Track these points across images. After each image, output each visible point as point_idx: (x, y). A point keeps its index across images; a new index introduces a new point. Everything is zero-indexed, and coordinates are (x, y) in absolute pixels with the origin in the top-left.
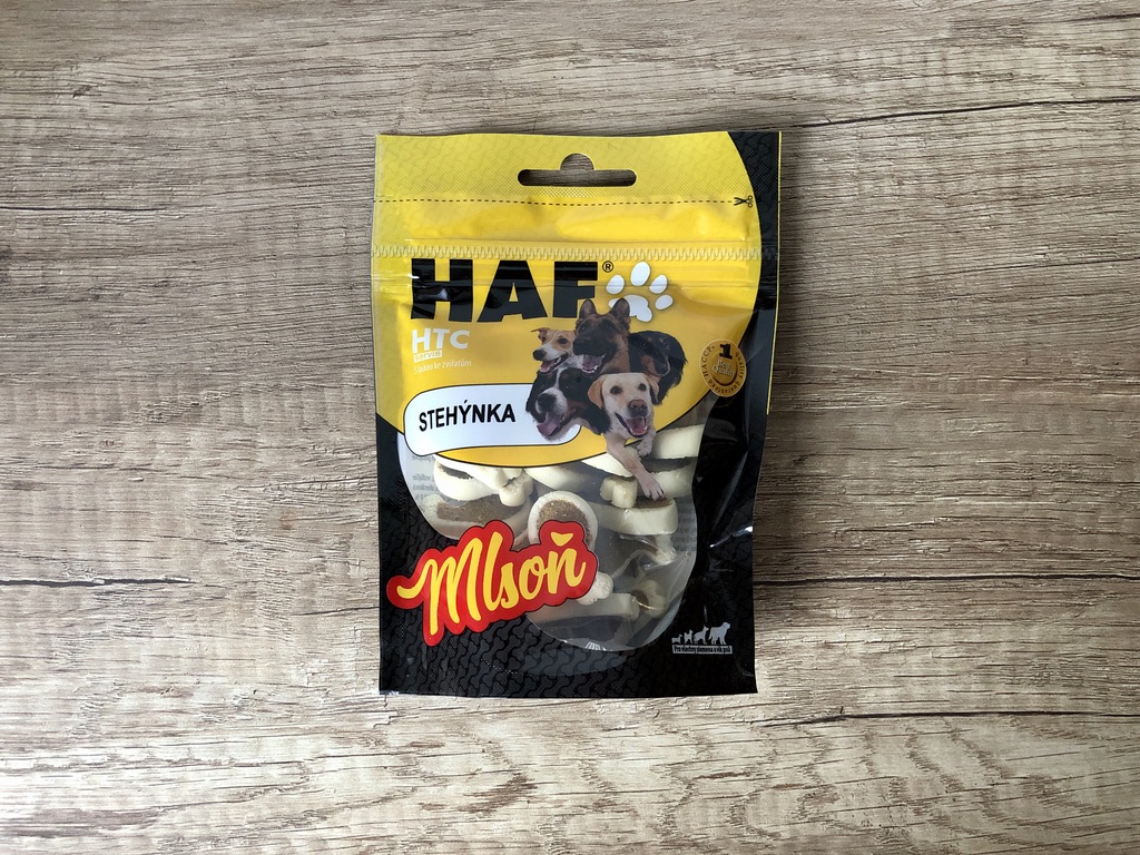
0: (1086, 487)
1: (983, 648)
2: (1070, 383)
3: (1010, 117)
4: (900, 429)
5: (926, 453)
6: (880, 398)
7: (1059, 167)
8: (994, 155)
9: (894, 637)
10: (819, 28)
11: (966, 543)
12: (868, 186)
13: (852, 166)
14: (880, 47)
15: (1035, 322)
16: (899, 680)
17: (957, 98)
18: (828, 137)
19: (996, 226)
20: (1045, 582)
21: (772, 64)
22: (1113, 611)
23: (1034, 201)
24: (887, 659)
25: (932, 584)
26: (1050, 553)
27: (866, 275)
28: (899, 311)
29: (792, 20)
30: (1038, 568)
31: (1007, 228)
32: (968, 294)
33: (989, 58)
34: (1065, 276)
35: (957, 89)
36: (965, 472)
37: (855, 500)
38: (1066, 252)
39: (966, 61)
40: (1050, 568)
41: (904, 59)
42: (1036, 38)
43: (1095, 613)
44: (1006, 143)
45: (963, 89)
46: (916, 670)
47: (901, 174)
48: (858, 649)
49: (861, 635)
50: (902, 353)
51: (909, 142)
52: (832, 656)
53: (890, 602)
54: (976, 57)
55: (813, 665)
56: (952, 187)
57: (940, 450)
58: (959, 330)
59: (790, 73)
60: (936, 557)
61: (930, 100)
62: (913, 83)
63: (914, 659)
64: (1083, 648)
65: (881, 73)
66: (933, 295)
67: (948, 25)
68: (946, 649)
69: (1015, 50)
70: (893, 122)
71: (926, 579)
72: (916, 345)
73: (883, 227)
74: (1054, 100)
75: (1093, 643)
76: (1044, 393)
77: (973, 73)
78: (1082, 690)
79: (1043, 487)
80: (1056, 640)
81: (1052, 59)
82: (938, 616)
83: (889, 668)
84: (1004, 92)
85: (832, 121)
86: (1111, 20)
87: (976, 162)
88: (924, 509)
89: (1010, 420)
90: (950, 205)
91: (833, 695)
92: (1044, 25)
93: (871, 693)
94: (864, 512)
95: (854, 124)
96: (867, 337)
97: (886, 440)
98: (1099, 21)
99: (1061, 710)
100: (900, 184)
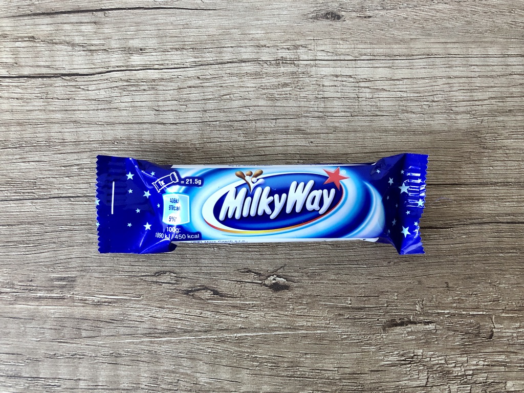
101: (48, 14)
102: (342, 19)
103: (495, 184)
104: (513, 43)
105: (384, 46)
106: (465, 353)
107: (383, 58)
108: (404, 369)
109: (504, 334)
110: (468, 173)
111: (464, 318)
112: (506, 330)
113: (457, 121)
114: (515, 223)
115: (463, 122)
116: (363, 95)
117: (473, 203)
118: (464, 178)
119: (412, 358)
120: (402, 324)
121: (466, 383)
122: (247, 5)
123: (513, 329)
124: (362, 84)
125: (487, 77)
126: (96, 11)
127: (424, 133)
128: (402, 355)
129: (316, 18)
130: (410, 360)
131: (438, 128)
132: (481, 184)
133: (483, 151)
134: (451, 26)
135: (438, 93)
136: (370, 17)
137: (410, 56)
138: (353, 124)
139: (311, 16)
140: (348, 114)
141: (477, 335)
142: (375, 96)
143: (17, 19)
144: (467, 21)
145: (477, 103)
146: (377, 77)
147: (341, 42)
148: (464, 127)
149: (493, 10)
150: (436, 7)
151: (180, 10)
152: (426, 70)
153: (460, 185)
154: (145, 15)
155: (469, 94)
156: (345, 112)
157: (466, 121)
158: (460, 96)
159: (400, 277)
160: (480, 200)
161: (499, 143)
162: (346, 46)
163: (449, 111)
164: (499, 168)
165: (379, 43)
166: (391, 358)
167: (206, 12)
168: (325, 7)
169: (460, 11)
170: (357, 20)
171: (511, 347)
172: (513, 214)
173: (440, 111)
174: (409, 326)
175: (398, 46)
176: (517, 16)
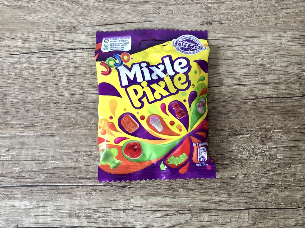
0: (93, 158)
1: (61, 207)
2: (89, 128)
3: (73, 52)
4: (38, 141)
5: (46, 148)
6: (32, 132)
7: (86, 66)
8: (68, 63)
9: (34, 203)
10: (18, 28)
11: (57, 175)
12: (31, 71)
13: (26, 66)
14: (36, 33)
15: (79, 110)
16: (35, 217)
17: (57, 47)
18: (20, 58)
19: (68, 83)
20: (80, 187)
21: (4, 37)
22: (101, 195)
23: (79, 76)
24: (32, 210)
25: (46, 188)
26: (82, 178)
27: (29, 97)
28: (39, 107)
29: (11, 25)
30: (78, 183)
31: (71, 83)
32: (59, 102)
33: (67, 36)
34: (88, 97)
35: (57, 44)
36: (57, 154)
37: (24, 162)
38: (88, 90)
39: (60, 37)
40: (82, 182)
41: (42, 36)
42: (80, 31)
43: (95, 196)
44: (71, 60)
45: (59, 45)
46: (40, 214)
47: (41, 68)
48: (23, 207)
49: (24, 203)
50: (39, 119)
51: (43, 59)
52: (15, 209)
53: (33, 193)
54: (63, 36)
55: (9, 212)
56: (55, 72)
57: (50, 147)
58: (56, 113)
59: (9, 40)
60: (48, 179)
61: (50, 48)
62: (45, 43)
63: (40, 210)
64: (92, 207)
65: (35, 40)
66: (49, 102)
67: (55, 27)
68: (50, 207)
69: (74, 34)
70: (39, 54)
71: (45, 186)
72: (44, 117)
73: (35, 83)
74: (85, 48)
75: (95, 205)
76: (81, 131)
77: (62, 40)
78: (91, 220)
79: (80, 158)
80: (83, 204)
81: (85, 37)
82: (48, 197)
83: (32, 213)
84: (71, 46)
85: (21, 53)
86: (102, 26)
87: (62, 65)
88: (44, 165)
89: (71, 138)
90: (55, 77)
91: (15, 221)
92: (83, 28)
93: (27, 221)
94: (26, 166)
95: (28, 54)
96: (29, 114)
97: (34, 144)
98: (99, 26)
99: (84, 226)
100: (40, 71)
101: (104, 25)
102: (213, 24)
103: (271, 83)
104: (276, 31)
105: (229, 34)
106: (262, 144)
107: (228, 38)
108: (239, 151)
109: (275, 137)
110: (261, 79)
111: (261, 132)
112: (276, 136)
113: (256, 61)
114: (278, 97)
115: (258, 61)
116: (221, 52)
117: (263, 91)
118: (259, 82)
119: (242, 147)
120: (238, 135)
121: (262, 155)
122: (178, 20)
123: (279, 135)
124: (221, 48)
125: (267, 44)
126: (122, 23)
127: (244, 65)
128: (239, 146)
129: (203, 24)
130: (242, 148)
131: (249, 63)
132: (266, 83)
133: (266, 71)
134: (253, 26)
135: (249, 51)
136: (223, 23)
137: (238, 38)
138: (218, 63)
139: (201, 23)
140: (216, 59)
141: (266, 138)
142: (226, 52)
143: (93, 27)
144: (259, 24)
145: (263, 54)
146: (226, 46)
147: (213, 33)
148: (259, 63)
149: (269, 19)
150: (247, 19)
151: (153, 22)
152: (244, 42)
153: (258, 84)
154: (140, 25)
155: (260, 51)
156: (215, 58)
157: (259, 61)
158: (257, 51)
159: (237, 118)
160: (266, 89)
161: (272, 68)
162: (214, 34)
163: (253, 57)
164: (272, 77)
165: (227, 33)
166: (235, 147)
167: (163, 23)
168: (207, 20)
169: (256, 20)
170: (219, 24)
171: (278, 142)
172: (278, 94)
173: (250, 57)
174: (241, 135)
175: (234, 34)
176: (278, 21)
